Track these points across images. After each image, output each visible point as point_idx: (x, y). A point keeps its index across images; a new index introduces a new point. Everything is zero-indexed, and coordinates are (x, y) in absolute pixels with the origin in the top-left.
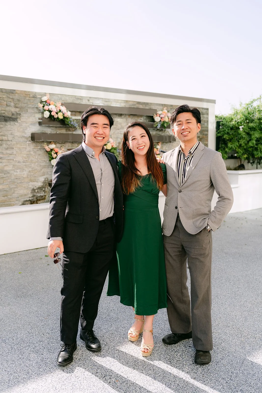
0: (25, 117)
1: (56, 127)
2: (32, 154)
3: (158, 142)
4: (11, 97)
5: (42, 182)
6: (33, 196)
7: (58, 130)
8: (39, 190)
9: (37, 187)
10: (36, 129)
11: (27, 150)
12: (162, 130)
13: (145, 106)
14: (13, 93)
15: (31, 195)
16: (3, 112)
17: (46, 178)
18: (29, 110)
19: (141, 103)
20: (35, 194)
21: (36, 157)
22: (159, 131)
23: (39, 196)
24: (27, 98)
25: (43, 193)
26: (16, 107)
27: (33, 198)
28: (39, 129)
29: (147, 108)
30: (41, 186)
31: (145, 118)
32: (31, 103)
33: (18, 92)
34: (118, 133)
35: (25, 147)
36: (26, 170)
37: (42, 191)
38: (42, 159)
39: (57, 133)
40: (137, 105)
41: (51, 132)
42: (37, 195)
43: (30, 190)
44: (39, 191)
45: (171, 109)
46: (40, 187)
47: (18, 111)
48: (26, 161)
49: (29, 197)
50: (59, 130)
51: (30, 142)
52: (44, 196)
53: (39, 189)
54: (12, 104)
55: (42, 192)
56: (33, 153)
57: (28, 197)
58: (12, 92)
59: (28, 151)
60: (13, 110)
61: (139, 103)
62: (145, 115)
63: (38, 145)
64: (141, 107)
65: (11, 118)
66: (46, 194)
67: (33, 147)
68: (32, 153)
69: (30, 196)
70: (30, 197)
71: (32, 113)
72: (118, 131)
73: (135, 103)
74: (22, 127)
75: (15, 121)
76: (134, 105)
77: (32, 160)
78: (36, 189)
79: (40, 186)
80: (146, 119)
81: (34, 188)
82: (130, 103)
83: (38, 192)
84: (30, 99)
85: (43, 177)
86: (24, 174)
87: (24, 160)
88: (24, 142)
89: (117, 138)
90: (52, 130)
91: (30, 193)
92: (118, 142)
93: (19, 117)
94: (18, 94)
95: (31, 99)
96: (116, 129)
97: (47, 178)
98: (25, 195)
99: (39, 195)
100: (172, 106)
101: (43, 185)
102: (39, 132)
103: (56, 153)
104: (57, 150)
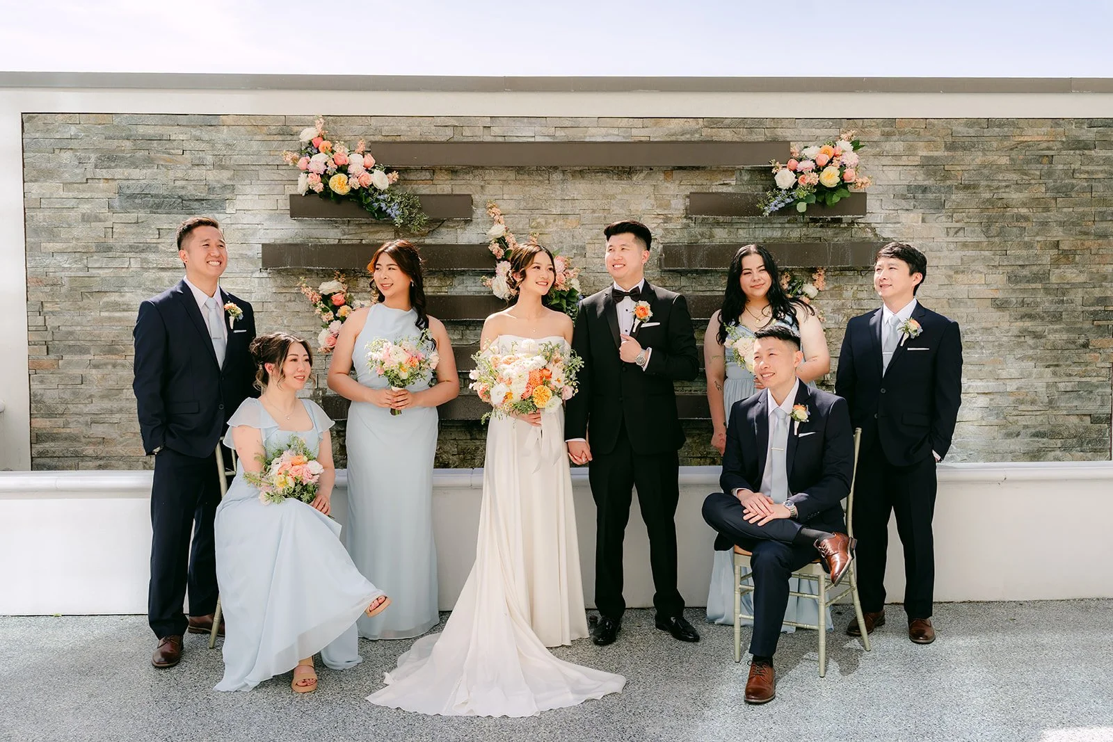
0: (249, 197)
1: (360, 225)
3: (814, 270)
4: (206, 137)
7: (364, 235)
10: (287, 230)
12: (839, 221)
13: (751, 133)
14: (212, 126)
16: (178, 183)
17: (318, 389)
18: (264, 174)
19: (727, 121)
21: (285, 321)
22: (821, 226)
24: (259, 138)
26: (223, 167)
28: (296, 231)
29: (758, 136)
31: (746, 177)
32: (272, 153)
33: (229, 121)
35: (247, 288)
38: (305, 328)
39: (364, 242)
40: (707, 133)
41: (339, 240)
45: (887, 135)
47: (228, 179)
50: (370, 233)
51: (265, 274)
54: (209, 159)
56: (273, 309)
58: (210, 121)
60: (213, 176)
61: (714, 122)
62: (747, 167)
63: (292, 283)
64: (727, 135)
65: (203, 200)
67: (274, 290)
68: (271, 307)
71: (273, 182)
73: (692, 123)
74: (239, 226)
75: (216, 209)
76: (692, 132)
77: (271, 329)
80: (750, 182)
82: (674, 126)
84: (266, 138)
88: (244, 275)
90: (345, 235)
93: (229, 196)
94: (228, 126)
95: (271, 138)
97: (324, 391)
100: (892, 121)
102: (298, 241)
103: (335, 309)
104: (338, 299)
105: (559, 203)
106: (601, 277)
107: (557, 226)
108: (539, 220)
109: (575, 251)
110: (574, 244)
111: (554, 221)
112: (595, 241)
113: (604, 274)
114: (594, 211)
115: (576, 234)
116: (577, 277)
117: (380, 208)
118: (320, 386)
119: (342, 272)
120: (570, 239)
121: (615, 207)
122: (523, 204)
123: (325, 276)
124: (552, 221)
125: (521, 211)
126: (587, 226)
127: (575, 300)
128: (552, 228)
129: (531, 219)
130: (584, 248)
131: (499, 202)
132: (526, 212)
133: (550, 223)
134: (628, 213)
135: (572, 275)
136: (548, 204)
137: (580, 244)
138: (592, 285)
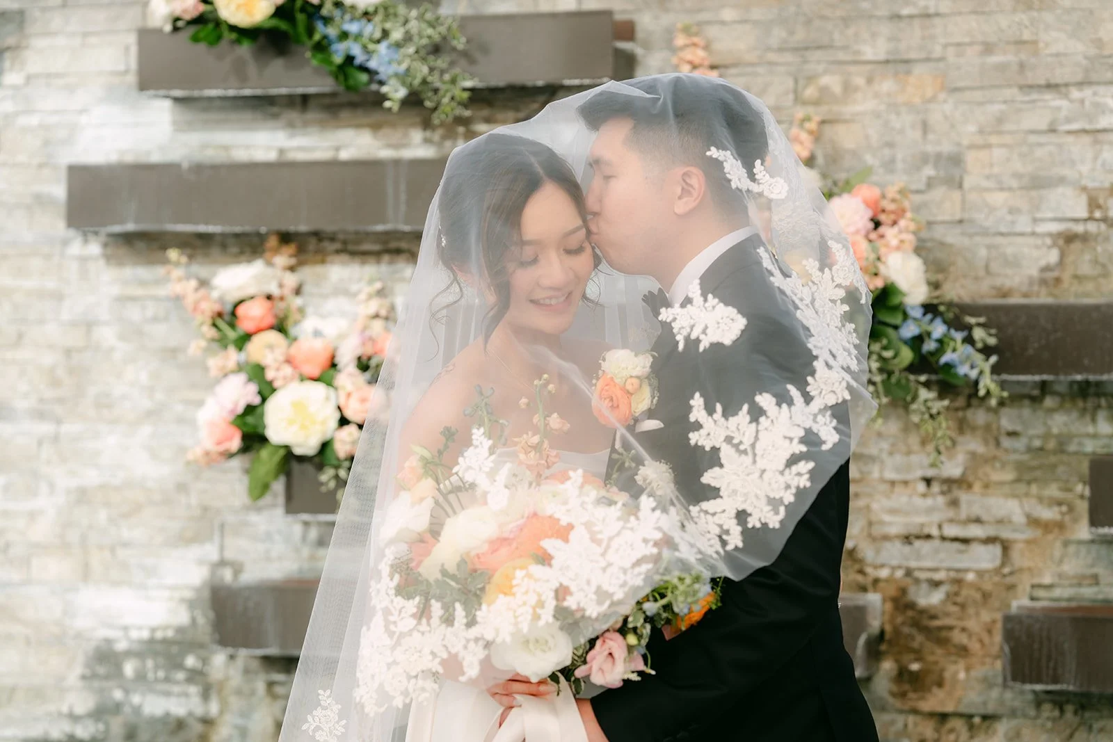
2: (111, 349)
5: (183, 600)
6: (101, 712)
7: (344, 136)
8: (157, 667)
9: (135, 634)
11: (65, 316)
15: (82, 702)
17: (222, 563)
20: (118, 695)
21: (143, 376)
23: (153, 721)
25: (186, 695)
27: (101, 727)
30: (170, 634)
34: (1052, 130)
35: (51, 284)
36: (52, 486)
37: (180, 676)
41: (281, 150)
42: (137, 710)
43: (81, 659)
44: (150, 675)
46: (159, 635)
48: (61, 401)
49: (65, 709)
50: (359, 128)
52: (198, 728)
53: (155, 654)
55: (176, 689)
56: (115, 342)
57: (60, 714)
59: (74, 324)
66: (214, 708)
67: (116, 290)
68: (109, 335)
69: (80, 709)
70: (74, 718)
72: (1053, 100)
74: (34, 120)
78: (128, 654)
79: (166, 628)
81: (109, 641)
83: (141, 677)
85: (195, 552)
86: (32, 516)
87: (41, 400)
89: (1038, 183)
90: (293, 135)
91: (80, 684)
92: (1055, 227)
93: (11, 41)
96: (1028, 88)
97: (238, 569)
98: (38, 694)
99: (154, 705)
101: (194, 620)
103: (243, 340)
104: (253, 313)
105: (885, 29)
106: (1010, 247)
107: (877, 95)
108: (825, 80)
109: (929, 171)
110: (930, 149)
111: (870, 81)
112: (994, 139)
113: (1020, 240)
114: (988, 48)
115: (935, 117)
116: (909, 247)
117: (350, 59)
118: (229, 555)
119: (286, 238)
120: (917, 134)
121: (1054, 34)
122: (778, 34)
123: (242, 253)
124: (860, 81)
125: (772, 56)
126: (968, 95)
127: (897, 320)
128: (863, 104)
129: (801, 79)
130: (956, 160)
131: (712, 32)
132: (789, 57)
133: (856, 89)
134: (1093, 51)
135: (894, 242)
136: (850, 32)
137: (946, 148)
138: (982, 273)
